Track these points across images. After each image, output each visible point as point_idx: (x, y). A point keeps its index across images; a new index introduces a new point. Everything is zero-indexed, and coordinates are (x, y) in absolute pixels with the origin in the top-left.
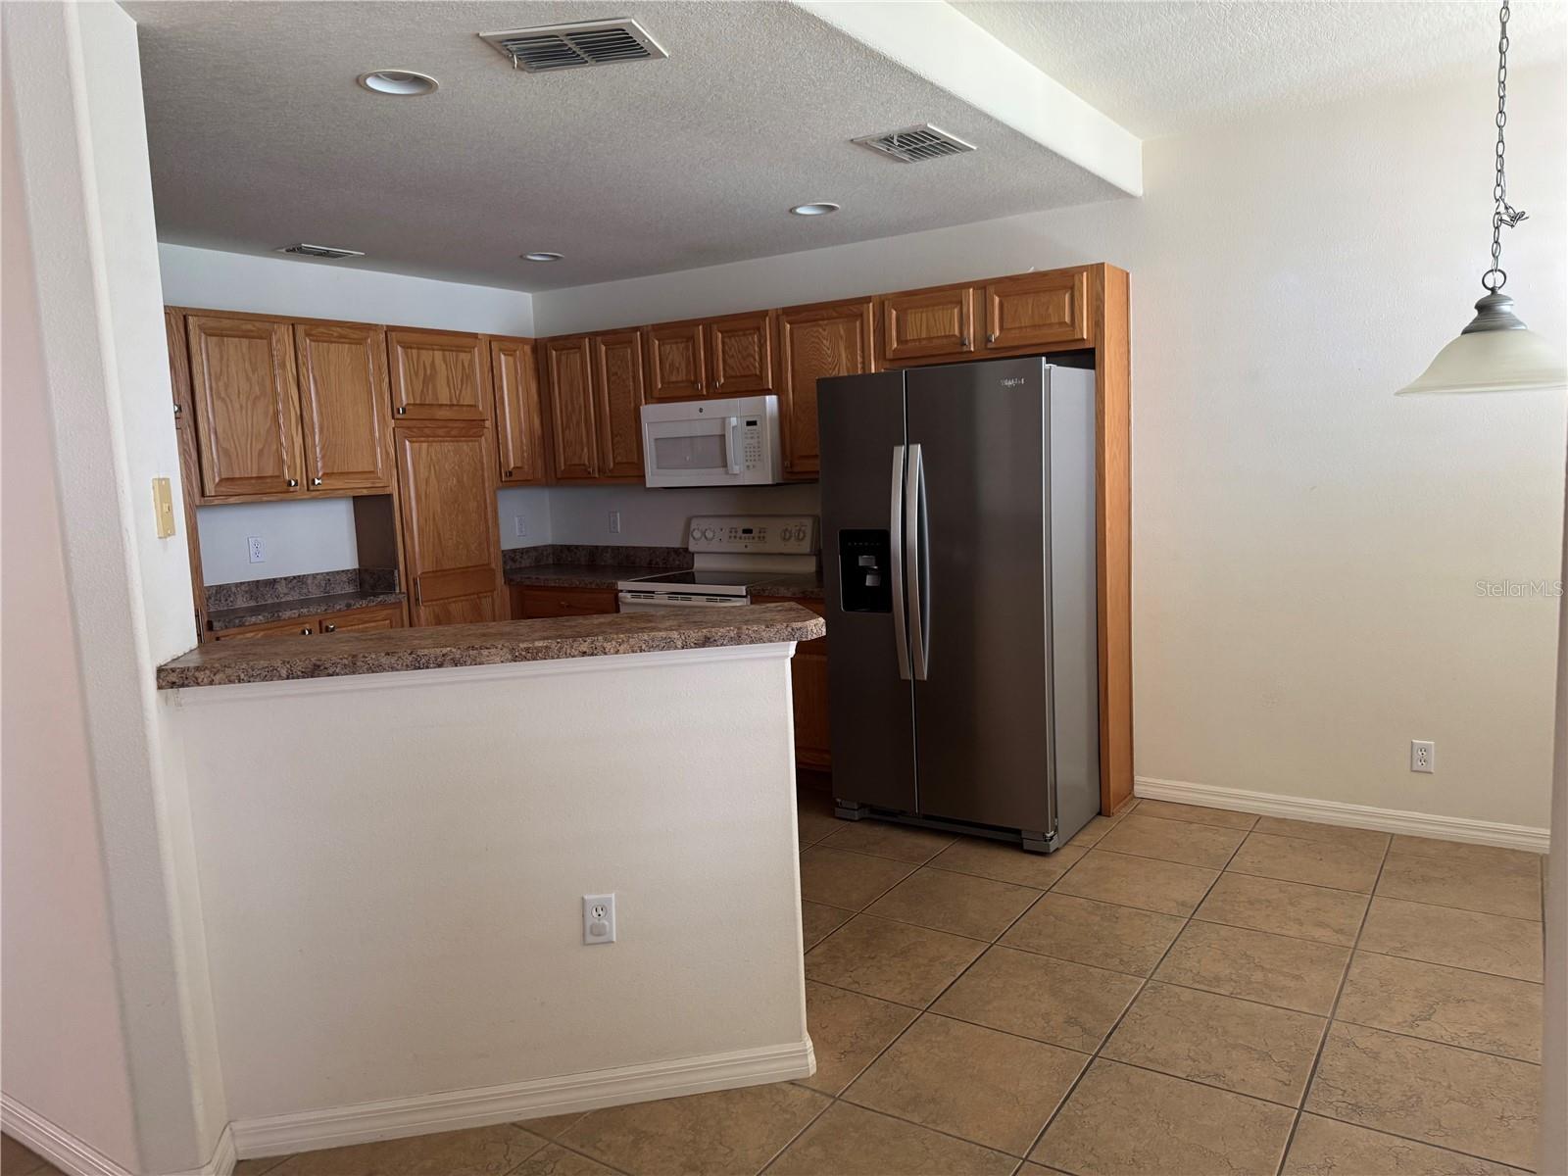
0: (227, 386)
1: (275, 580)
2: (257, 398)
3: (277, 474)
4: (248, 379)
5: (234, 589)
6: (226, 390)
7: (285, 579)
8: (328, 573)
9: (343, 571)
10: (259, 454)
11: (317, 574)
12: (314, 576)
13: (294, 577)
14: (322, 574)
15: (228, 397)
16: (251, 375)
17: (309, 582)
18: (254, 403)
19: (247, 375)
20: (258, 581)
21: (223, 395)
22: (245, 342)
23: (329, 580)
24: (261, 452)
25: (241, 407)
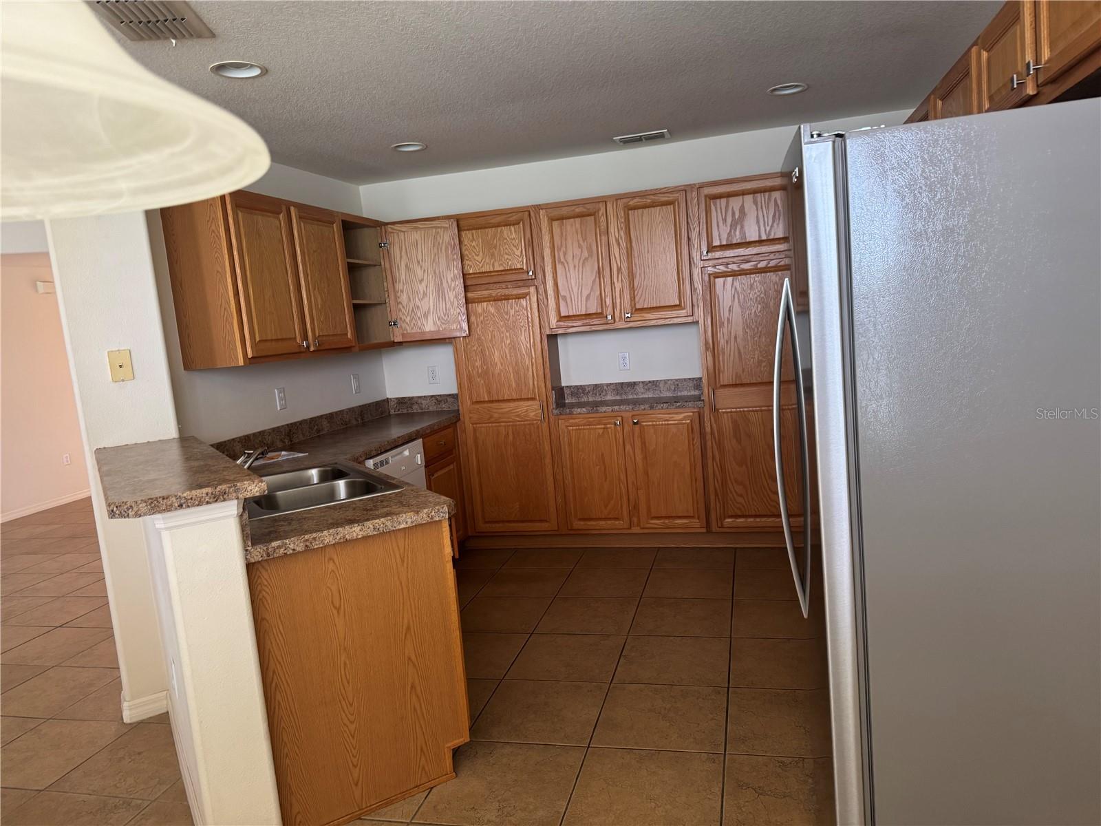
0: (565, 254)
1: (634, 383)
2: (586, 259)
3: (599, 311)
4: (580, 246)
5: (605, 387)
6: (564, 256)
7: (643, 382)
8: (677, 380)
9: (690, 379)
10: (586, 298)
11: (668, 380)
12: (666, 382)
13: (650, 382)
14: (672, 380)
15: (566, 261)
16: (581, 242)
17: (661, 385)
18: (583, 263)
19: (579, 244)
20: (622, 383)
21: (562, 260)
22: (578, 220)
23: (678, 385)
24: (588, 297)
25: (575, 267)
